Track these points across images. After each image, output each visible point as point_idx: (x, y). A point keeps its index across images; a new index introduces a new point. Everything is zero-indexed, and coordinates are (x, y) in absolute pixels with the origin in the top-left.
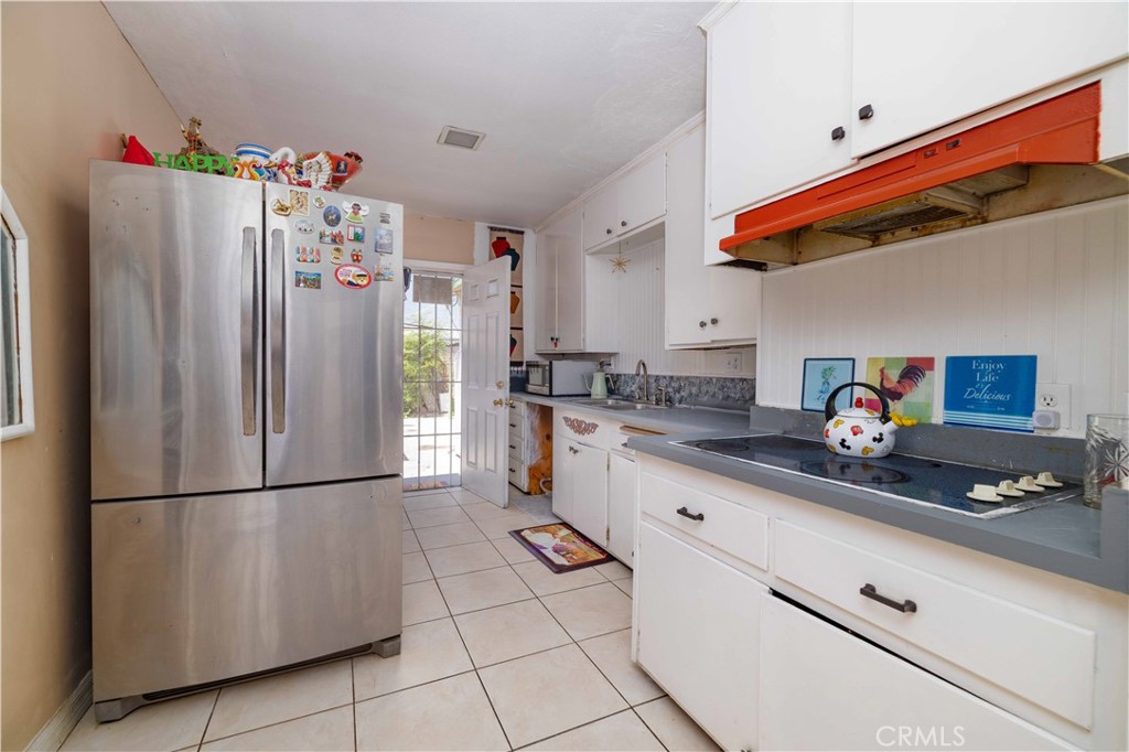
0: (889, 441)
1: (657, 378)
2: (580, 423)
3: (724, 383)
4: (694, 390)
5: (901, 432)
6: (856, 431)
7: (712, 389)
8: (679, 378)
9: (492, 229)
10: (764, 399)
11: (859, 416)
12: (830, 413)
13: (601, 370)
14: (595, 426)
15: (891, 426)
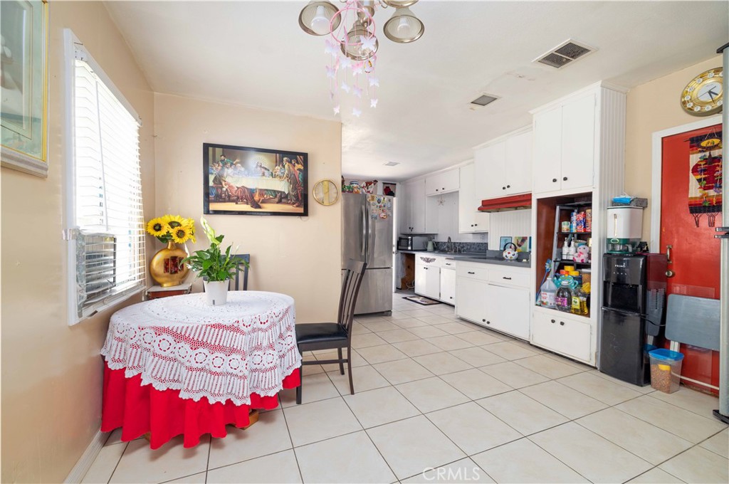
0: (516, 255)
1: (455, 243)
2: (428, 259)
3: (479, 244)
4: (469, 247)
5: (519, 253)
6: (509, 253)
7: (475, 247)
8: (463, 243)
9: (384, 183)
10: (490, 248)
11: (509, 250)
12: (505, 250)
13: (431, 240)
14: (435, 259)
15: (516, 252)
